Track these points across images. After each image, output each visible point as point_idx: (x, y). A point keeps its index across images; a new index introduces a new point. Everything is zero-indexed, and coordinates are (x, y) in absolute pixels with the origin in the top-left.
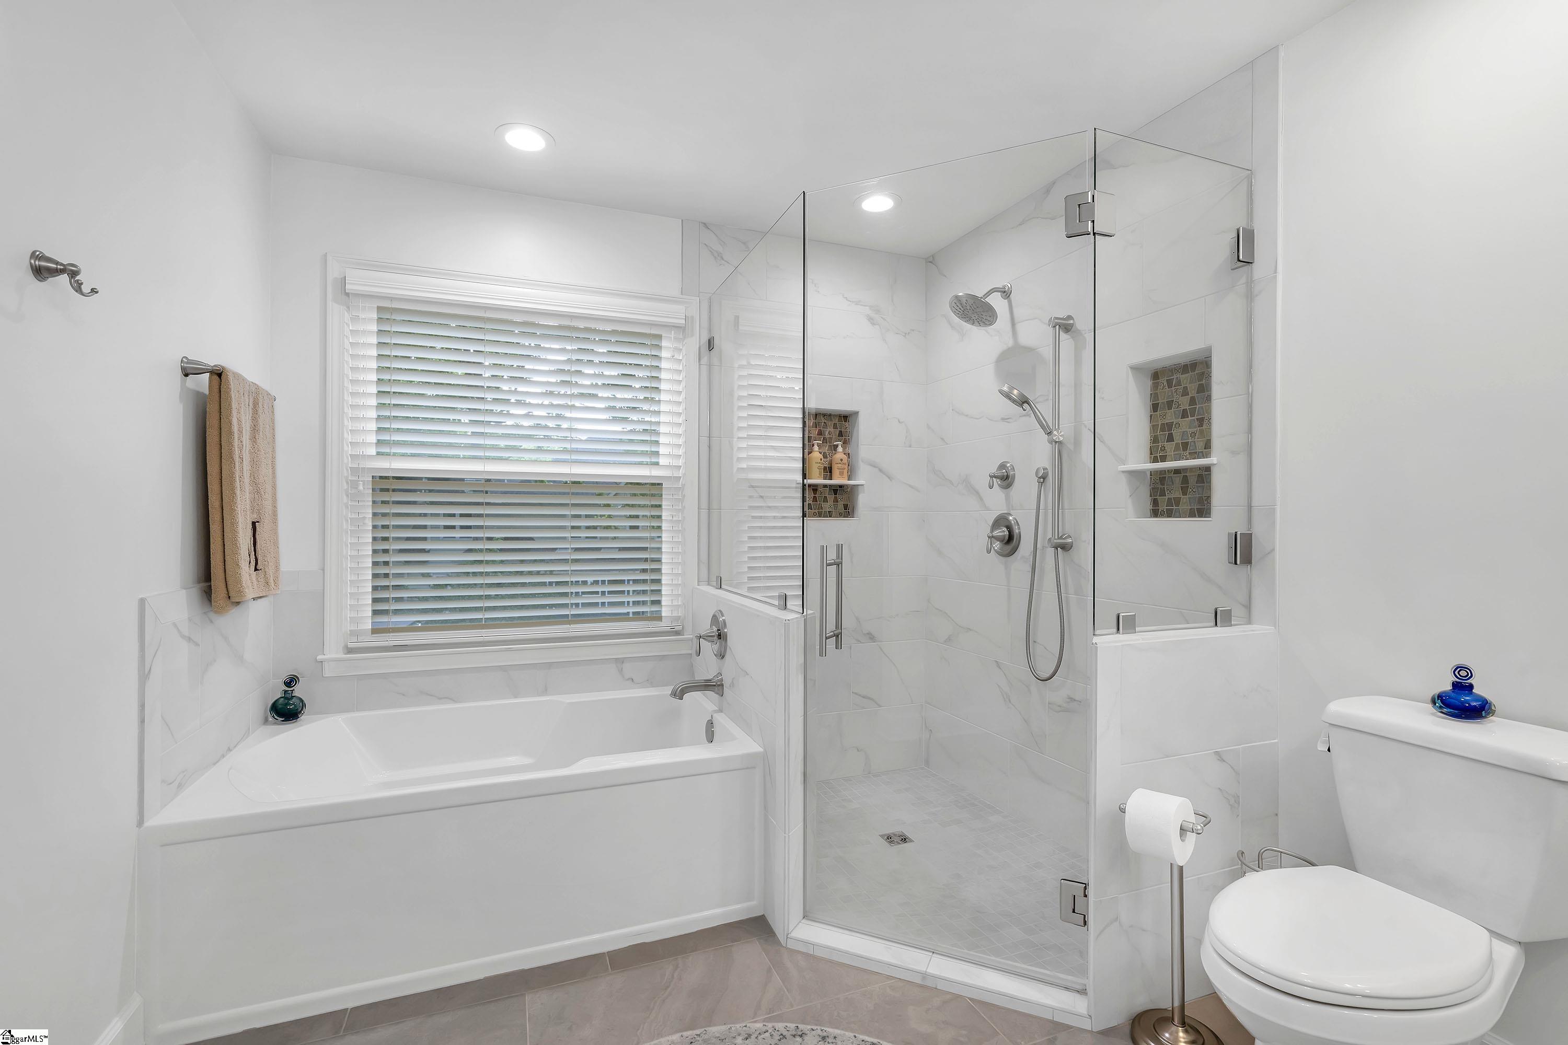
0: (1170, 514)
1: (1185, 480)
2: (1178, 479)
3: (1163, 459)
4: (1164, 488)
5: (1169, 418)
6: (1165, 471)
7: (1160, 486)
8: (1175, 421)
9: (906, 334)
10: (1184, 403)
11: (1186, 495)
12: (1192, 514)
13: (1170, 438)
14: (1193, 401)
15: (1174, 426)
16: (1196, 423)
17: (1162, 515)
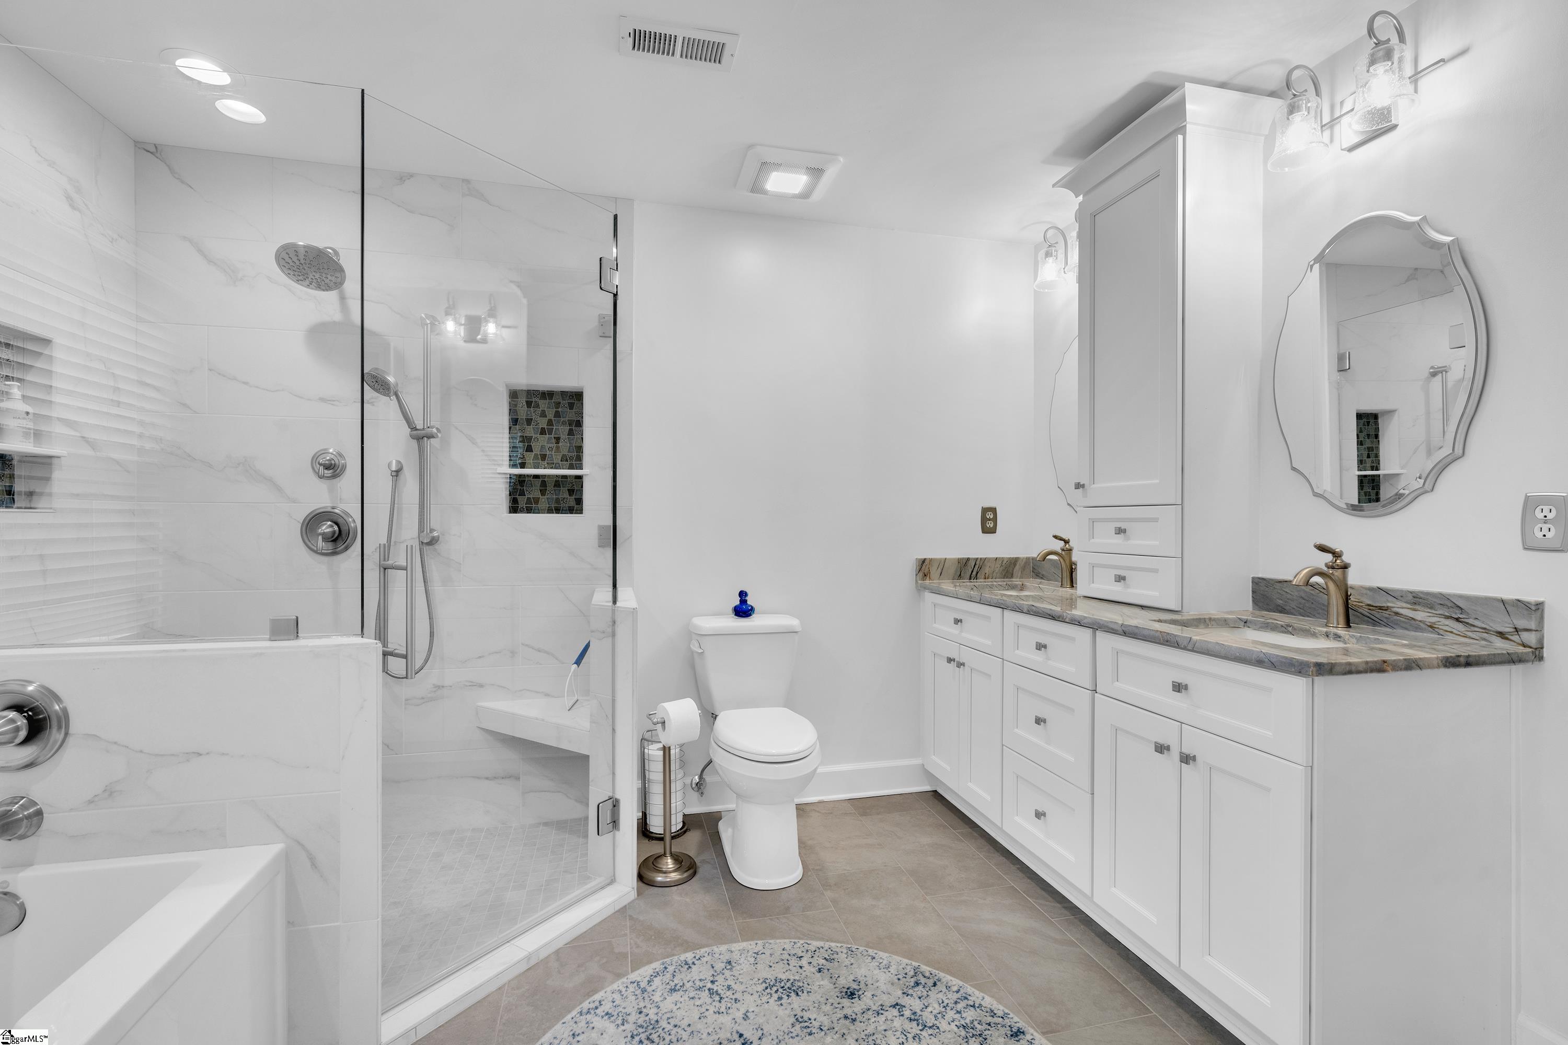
0: (529, 510)
1: (544, 484)
2: (538, 482)
3: (523, 466)
4: (523, 489)
5: (528, 432)
6: (525, 475)
7: (519, 487)
8: (534, 436)
9: (113, 239)
10: (543, 423)
11: (545, 495)
12: (550, 511)
13: (529, 449)
14: (550, 423)
15: (533, 440)
16: (554, 441)
17: (522, 511)
